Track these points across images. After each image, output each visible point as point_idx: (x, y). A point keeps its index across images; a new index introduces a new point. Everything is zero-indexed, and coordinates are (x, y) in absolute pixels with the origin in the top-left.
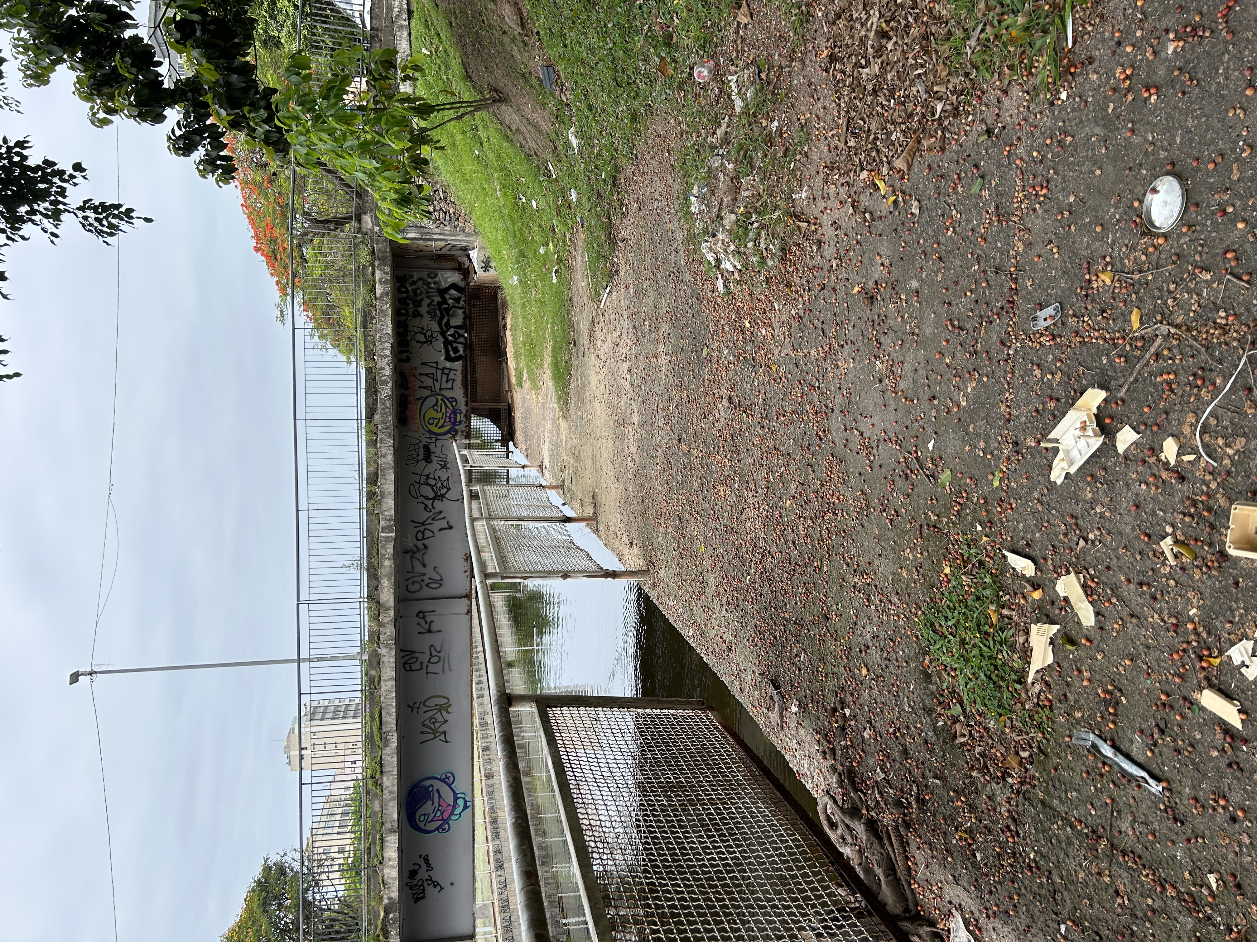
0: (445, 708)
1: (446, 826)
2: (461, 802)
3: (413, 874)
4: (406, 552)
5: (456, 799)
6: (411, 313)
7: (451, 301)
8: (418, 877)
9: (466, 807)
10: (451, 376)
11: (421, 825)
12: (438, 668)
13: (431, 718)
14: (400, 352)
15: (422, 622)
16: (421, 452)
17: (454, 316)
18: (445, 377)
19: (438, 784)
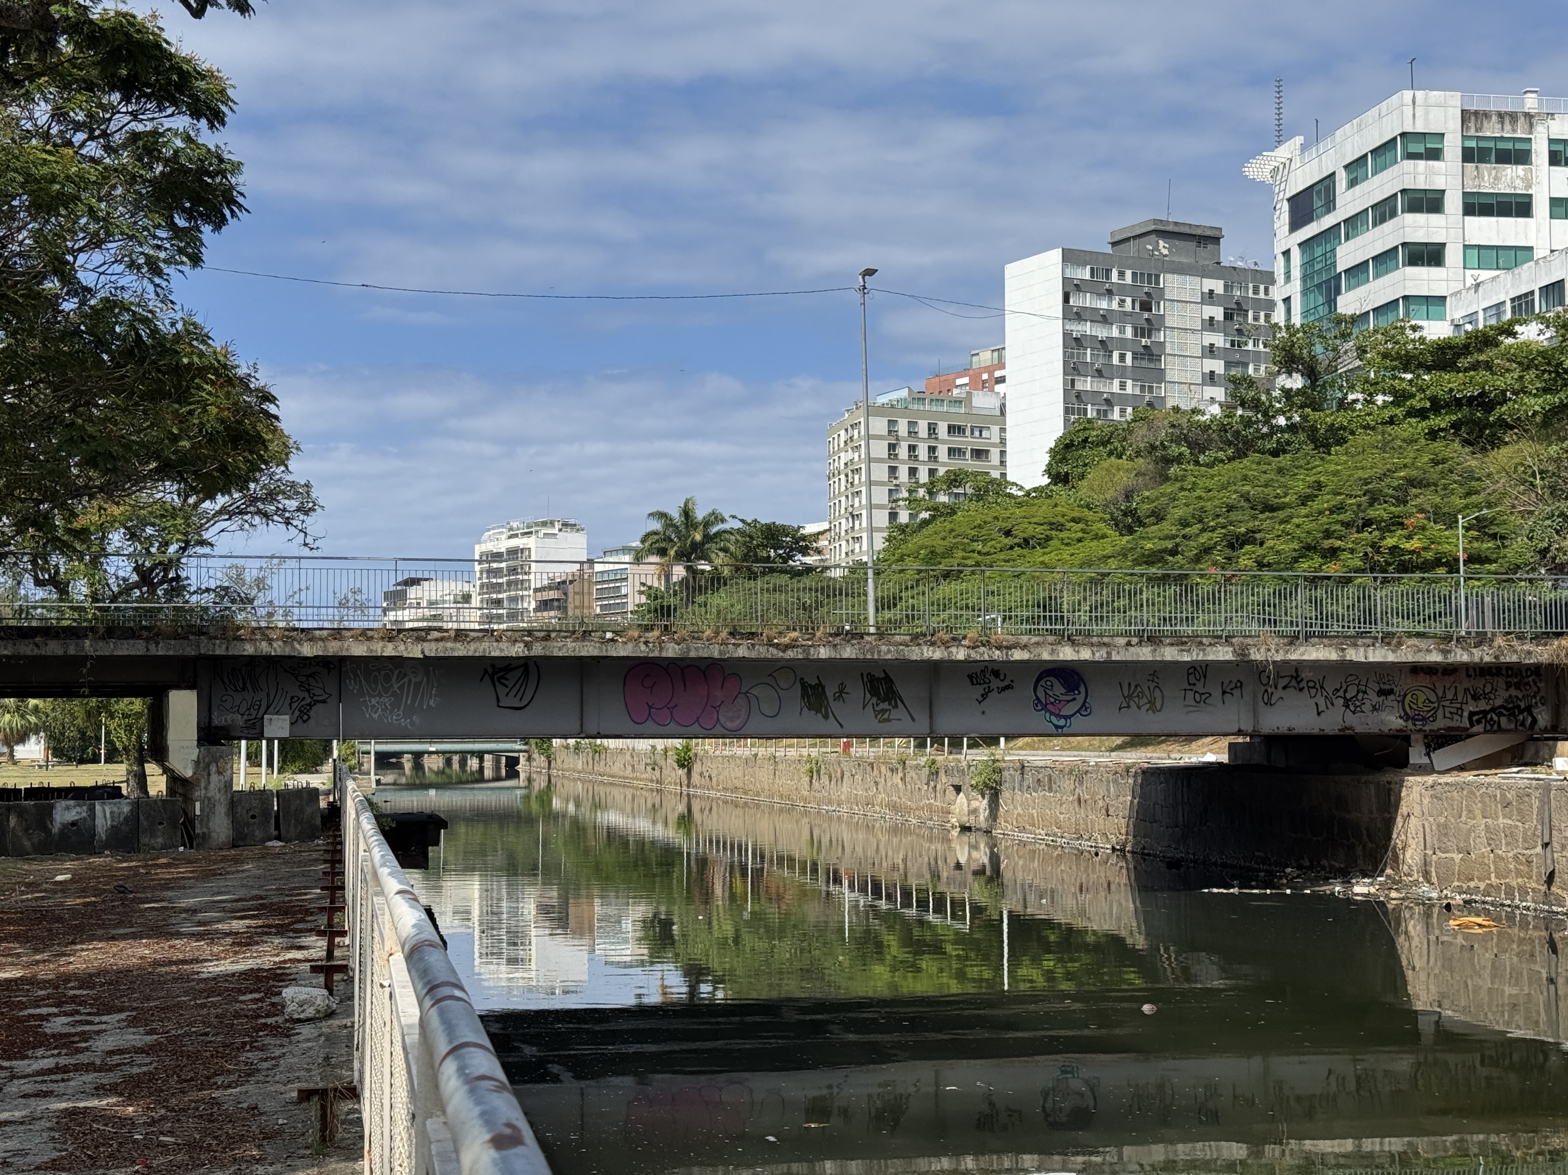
0: (1152, 707)
1: (1039, 708)
2: (1062, 722)
3: (996, 673)
4: (1296, 670)
5: (1066, 717)
6: (1509, 680)
7: (1521, 717)
8: (992, 678)
9: (1057, 727)
10: (1456, 717)
11: (1042, 683)
12: (1190, 700)
13: (1142, 692)
14: (1474, 669)
15: (1233, 685)
16: (1387, 687)
17: (1509, 720)
18: (1454, 710)
19: (1080, 699)
